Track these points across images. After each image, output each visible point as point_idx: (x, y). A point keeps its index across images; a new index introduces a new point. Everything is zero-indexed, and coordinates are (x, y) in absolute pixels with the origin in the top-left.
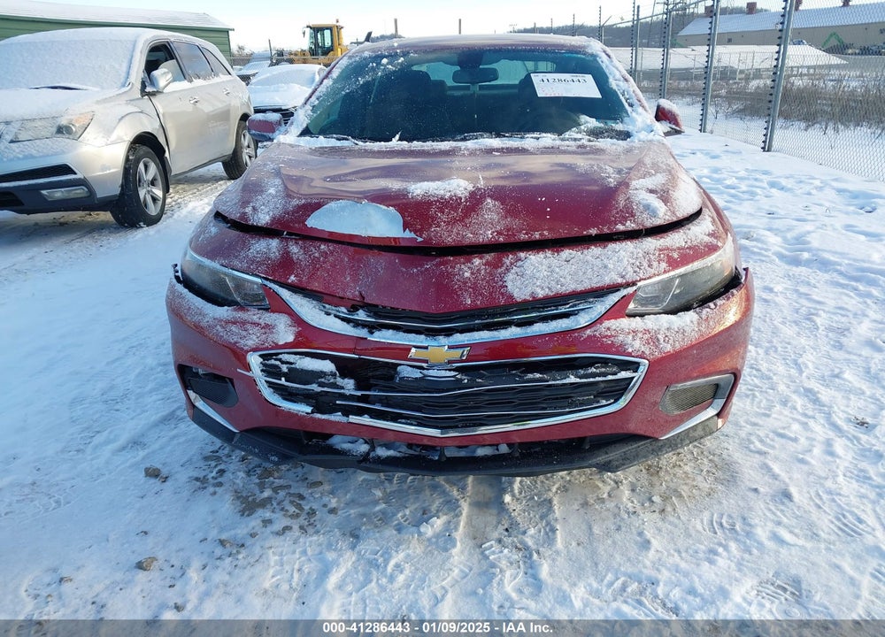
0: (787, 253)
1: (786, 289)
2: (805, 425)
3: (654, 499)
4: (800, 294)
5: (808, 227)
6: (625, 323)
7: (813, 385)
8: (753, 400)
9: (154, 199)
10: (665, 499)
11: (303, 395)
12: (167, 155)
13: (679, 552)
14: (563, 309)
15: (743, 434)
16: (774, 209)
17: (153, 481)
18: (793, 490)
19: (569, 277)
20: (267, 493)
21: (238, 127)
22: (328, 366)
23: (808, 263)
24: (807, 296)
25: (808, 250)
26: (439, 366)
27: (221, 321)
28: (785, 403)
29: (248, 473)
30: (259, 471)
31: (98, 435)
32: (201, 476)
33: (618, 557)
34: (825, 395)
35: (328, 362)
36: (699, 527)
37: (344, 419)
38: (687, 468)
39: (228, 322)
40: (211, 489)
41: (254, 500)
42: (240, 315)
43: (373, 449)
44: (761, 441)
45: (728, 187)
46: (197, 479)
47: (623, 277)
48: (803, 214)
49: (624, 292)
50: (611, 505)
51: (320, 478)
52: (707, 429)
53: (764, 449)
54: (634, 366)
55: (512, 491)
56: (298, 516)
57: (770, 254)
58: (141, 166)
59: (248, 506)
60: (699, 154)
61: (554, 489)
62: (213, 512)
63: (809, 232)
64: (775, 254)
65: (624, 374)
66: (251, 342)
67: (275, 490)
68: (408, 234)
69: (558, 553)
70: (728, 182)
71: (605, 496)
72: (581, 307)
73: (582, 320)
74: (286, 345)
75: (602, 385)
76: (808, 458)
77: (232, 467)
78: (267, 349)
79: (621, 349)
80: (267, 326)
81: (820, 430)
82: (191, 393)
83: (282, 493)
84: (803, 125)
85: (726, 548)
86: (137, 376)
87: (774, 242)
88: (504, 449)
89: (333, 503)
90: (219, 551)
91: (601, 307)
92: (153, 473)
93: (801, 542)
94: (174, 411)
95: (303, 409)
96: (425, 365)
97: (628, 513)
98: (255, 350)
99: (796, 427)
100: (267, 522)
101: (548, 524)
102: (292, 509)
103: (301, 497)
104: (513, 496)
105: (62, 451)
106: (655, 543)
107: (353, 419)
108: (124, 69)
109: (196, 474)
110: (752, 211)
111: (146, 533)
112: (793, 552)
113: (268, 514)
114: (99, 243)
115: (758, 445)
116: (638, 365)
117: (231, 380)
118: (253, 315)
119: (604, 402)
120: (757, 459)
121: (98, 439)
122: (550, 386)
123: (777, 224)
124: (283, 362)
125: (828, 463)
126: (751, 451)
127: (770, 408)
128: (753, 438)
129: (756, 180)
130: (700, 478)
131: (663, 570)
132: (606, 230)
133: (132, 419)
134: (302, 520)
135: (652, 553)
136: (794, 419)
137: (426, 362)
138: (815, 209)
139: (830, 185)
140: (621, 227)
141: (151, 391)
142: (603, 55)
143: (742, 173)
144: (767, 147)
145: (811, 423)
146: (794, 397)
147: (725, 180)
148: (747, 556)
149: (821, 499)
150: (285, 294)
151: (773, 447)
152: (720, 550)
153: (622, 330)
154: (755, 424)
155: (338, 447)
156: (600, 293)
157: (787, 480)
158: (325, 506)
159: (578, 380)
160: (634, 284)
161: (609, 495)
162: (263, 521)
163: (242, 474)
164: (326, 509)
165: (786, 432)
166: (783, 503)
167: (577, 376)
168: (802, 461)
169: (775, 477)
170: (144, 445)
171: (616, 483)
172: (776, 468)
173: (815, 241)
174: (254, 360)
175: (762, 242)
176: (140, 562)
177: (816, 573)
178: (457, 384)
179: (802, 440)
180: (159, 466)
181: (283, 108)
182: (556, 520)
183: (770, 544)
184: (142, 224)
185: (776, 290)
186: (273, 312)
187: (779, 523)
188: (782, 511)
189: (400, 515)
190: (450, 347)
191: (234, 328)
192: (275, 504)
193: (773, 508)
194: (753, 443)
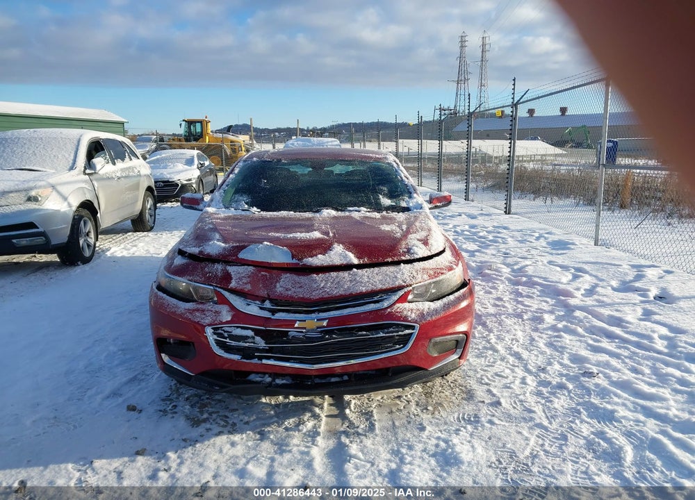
0: (512, 278)
1: (510, 299)
2: (513, 371)
3: (429, 408)
4: (518, 302)
5: (528, 262)
6: (406, 305)
7: (520, 350)
8: (486, 359)
9: (89, 246)
10: (435, 409)
11: (236, 349)
12: (99, 215)
13: (441, 431)
14: (376, 298)
15: (479, 376)
16: (508, 251)
17: (132, 413)
18: (502, 401)
19: (378, 282)
20: (205, 416)
21: (145, 195)
22: (250, 333)
23: (524, 284)
24: (522, 303)
25: (525, 276)
26: (312, 331)
27: (189, 310)
28: (503, 359)
29: (192, 406)
30: (198, 405)
31: (89, 391)
32: (162, 408)
33: (409, 435)
34: (525, 355)
35: (250, 331)
36: (452, 420)
37: (259, 362)
38: (447, 393)
39: (194, 310)
40: (171, 415)
41: (198, 420)
42: (200, 306)
43: (274, 380)
44: (488, 379)
45: (481, 237)
46: (160, 411)
47: (405, 282)
48: (526, 254)
49: (406, 290)
50: (405, 412)
51: (236, 407)
52: (454, 366)
53: (490, 382)
54: (413, 328)
55: (350, 408)
56: (226, 426)
57: (503, 278)
58: (82, 223)
59: (196, 423)
60: (463, 216)
61: (374, 406)
62: (174, 427)
63: (527, 266)
64: (506, 278)
65: (407, 332)
66: (208, 320)
67: (210, 414)
68: (295, 261)
69: (376, 435)
70: (481, 234)
71: (402, 408)
72: (385, 297)
73: (386, 304)
74: (227, 322)
75: (397, 338)
76: (512, 386)
77: (181, 404)
78: (216, 324)
79: (405, 319)
80: (216, 312)
81: (520, 373)
82: (163, 355)
83: (214, 416)
84: (532, 196)
85: (465, 428)
86: (106, 357)
87: (506, 270)
88: (346, 378)
89: (246, 419)
90: (183, 444)
91: (395, 298)
92: (132, 408)
93: (503, 423)
94: (136, 376)
95: (236, 357)
96: (304, 331)
97: (415, 415)
98: (209, 325)
99: (507, 371)
100: (208, 430)
101: (371, 423)
102: (222, 423)
103: (227, 417)
104: (351, 410)
105: (69, 400)
106: (428, 428)
107: (264, 361)
108: (72, 157)
109: (159, 408)
110: (494, 252)
111: (136, 438)
112: (499, 428)
113: (208, 426)
114: (49, 277)
115: (487, 381)
116: (414, 326)
117: (193, 343)
118: (209, 306)
119: (398, 346)
120: (486, 387)
121: (89, 393)
122: (371, 338)
123: (509, 260)
124: (225, 332)
125: (522, 388)
126: (483, 384)
127: (494, 362)
128: (484, 377)
129: (499, 233)
130: (454, 398)
131: (433, 439)
132: (396, 259)
133: (109, 381)
134: (229, 428)
135: (426, 433)
136: (508, 368)
137: (305, 328)
138: (533, 252)
139: (544, 237)
140: (403, 258)
141: (117, 365)
142: (394, 163)
143: (490, 229)
144: (508, 211)
145: (516, 369)
146: (508, 356)
147: (479, 232)
148: (475, 431)
149: (516, 404)
150: (226, 294)
151: (494, 381)
152: (462, 429)
153: (405, 308)
154: (486, 371)
155: (254, 380)
156: (394, 290)
157: (500, 396)
158: (242, 421)
159: (384, 335)
160: (411, 285)
161: (404, 408)
162: (206, 429)
163: (188, 407)
164: (242, 423)
165: (502, 374)
166: (497, 407)
167: (383, 333)
168: (509, 388)
169: (494, 395)
170: (121, 395)
171: (407, 401)
172: (495, 391)
173: (530, 270)
174: (209, 331)
175: (500, 272)
176: (138, 451)
177: (510, 436)
178: (322, 339)
179: (511, 377)
180: (136, 405)
181: (170, 180)
182: (375, 420)
183: (488, 425)
184: (79, 263)
185: (504, 299)
186: (220, 304)
187: (493, 416)
188: (496, 411)
189: (286, 423)
190: (318, 320)
191: (197, 314)
192: (211, 421)
193: (491, 410)
194: (483, 379)
